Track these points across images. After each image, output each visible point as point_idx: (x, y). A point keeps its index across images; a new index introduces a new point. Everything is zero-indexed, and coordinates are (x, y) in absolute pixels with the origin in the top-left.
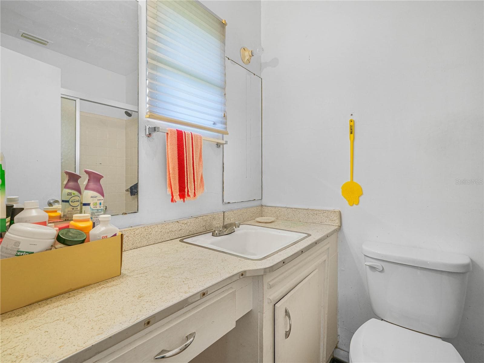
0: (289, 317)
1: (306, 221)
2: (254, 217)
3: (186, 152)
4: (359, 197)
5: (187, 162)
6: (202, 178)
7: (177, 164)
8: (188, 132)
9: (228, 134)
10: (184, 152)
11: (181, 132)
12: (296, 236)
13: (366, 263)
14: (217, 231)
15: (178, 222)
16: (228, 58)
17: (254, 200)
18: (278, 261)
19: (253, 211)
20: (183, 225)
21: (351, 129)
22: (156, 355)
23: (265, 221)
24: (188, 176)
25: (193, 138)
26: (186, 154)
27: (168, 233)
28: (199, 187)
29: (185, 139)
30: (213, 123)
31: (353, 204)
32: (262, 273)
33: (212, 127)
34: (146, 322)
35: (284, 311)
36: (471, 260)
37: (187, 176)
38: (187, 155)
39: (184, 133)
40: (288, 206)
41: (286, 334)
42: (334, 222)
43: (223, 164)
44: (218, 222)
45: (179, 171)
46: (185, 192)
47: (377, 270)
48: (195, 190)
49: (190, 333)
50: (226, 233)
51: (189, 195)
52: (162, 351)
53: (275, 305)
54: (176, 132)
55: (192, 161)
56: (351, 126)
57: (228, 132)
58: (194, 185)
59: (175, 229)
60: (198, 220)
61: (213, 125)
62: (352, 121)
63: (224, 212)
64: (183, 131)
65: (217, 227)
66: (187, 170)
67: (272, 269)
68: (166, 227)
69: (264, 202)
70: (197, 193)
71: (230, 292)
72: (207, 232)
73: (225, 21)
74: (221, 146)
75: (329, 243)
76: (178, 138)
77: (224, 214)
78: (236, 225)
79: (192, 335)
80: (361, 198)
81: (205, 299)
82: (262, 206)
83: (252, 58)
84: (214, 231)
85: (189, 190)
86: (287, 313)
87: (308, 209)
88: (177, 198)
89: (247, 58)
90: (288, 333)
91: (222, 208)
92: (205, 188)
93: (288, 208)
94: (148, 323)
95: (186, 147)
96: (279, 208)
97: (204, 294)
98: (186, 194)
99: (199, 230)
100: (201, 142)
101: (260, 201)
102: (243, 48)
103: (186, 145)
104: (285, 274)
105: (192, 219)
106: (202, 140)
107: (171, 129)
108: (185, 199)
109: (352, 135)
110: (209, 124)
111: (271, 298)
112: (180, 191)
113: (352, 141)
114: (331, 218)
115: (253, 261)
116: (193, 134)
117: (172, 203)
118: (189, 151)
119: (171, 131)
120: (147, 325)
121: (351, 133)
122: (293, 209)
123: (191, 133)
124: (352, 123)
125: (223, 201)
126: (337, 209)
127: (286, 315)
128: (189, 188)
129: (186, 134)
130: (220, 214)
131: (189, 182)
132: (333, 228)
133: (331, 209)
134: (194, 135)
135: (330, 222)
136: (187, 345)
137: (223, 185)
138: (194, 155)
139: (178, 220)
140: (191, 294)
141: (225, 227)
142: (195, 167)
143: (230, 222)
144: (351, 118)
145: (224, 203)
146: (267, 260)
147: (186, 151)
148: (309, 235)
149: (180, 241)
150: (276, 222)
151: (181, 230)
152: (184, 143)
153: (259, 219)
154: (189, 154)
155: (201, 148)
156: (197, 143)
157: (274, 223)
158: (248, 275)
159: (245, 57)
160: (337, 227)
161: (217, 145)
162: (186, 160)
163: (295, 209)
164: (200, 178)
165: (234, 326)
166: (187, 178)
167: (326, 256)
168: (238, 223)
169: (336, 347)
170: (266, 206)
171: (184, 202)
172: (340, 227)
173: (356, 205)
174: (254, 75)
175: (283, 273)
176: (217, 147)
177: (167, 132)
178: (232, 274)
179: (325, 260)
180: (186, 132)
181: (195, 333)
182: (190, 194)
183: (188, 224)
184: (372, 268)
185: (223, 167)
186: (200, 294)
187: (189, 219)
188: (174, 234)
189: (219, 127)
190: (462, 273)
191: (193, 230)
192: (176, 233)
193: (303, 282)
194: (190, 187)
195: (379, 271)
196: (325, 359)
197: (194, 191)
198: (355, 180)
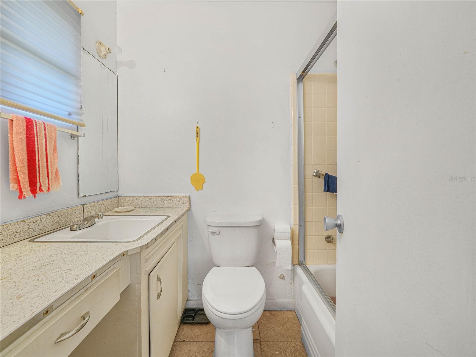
0: (161, 282)
1: (163, 206)
2: (111, 209)
3: (38, 143)
4: (202, 184)
5: (38, 154)
6: (57, 171)
7: (26, 155)
8: (39, 121)
9: (84, 126)
10: (35, 143)
11: (31, 120)
12: (159, 219)
13: (209, 231)
14: (76, 226)
15: (24, 221)
16: (84, 49)
17: (111, 192)
18: (151, 239)
19: (110, 203)
20: (31, 224)
21: (197, 134)
22: (56, 339)
23: (125, 210)
24: (41, 170)
25: (46, 128)
26: (38, 144)
27: (11, 235)
28: (53, 180)
29: (36, 128)
30: (68, 113)
31: (199, 189)
32: (139, 251)
33: (67, 118)
34: (45, 312)
35: (156, 278)
36: (263, 218)
37: (39, 169)
38: (39, 146)
39: (34, 122)
40: (146, 195)
41: (158, 296)
42: (185, 204)
43: (78, 156)
44: (78, 216)
45: (28, 164)
46: (36, 187)
47: (216, 233)
48: (49, 184)
49: (84, 313)
50: (87, 225)
51: (41, 190)
52: (61, 335)
53: (149, 275)
54: (25, 120)
55: (45, 153)
56: (197, 132)
57: (85, 125)
58: (48, 179)
59: (20, 229)
60: (50, 216)
61: (68, 116)
62: (198, 128)
63: (83, 206)
64: (33, 120)
65: (77, 221)
66: (39, 163)
67: (147, 246)
68: (8, 229)
69: (120, 193)
70: (51, 187)
71: (115, 271)
72: (61, 228)
73: (82, 11)
74: (76, 138)
75: (182, 221)
76: (26, 127)
77: (83, 207)
78: (100, 216)
79: (88, 313)
80: (204, 185)
81: (96, 280)
82: (119, 197)
83: (109, 54)
84: (73, 225)
85: (42, 185)
86: (159, 279)
87: (164, 196)
88: (28, 194)
89: (104, 53)
90: (159, 294)
91: (78, 202)
92: (61, 182)
93: (145, 197)
94: (47, 312)
95: (37, 137)
96: (137, 197)
97: (94, 277)
98: (38, 188)
99: (52, 227)
100: (55, 133)
101: (116, 193)
102: (99, 42)
103: (37, 135)
104: (156, 249)
105: (43, 216)
106: (57, 131)
107: (18, 115)
108: (36, 195)
109: (198, 138)
110: (63, 114)
111: (147, 269)
112: (30, 186)
113: (198, 143)
114: (183, 202)
115: (130, 243)
116: (46, 123)
117: (20, 200)
118: (42, 142)
119: (18, 118)
120: (46, 315)
121: (197, 136)
122: (151, 197)
123: (44, 122)
124: (198, 129)
125: (78, 194)
126: (188, 194)
127: (157, 280)
128: (42, 183)
129: (37, 122)
130: (75, 208)
131: (41, 175)
132: (185, 209)
133: (183, 194)
134: (47, 125)
135: (182, 204)
136: (84, 324)
137: (78, 178)
138: (48, 147)
139: (24, 219)
140: (82, 279)
141: (85, 220)
142: (49, 159)
143: (91, 215)
144: (197, 125)
145: (79, 197)
146: (142, 240)
147: (38, 141)
148: (169, 217)
149: (29, 241)
150: (135, 210)
151: (29, 229)
152: (35, 133)
153: (116, 209)
154: (42, 145)
155: (56, 140)
156: (51, 133)
157: (133, 211)
158: (129, 253)
159: (101, 51)
160: (187, 208)
161: (71, 136)
162: (38, 151)
163: (152, 197)
164: (55, 171)
165: (119, 300)
166: (39, 171)
167: (181, 231)
168: (101, 214)
169: (187, 300)
170: (123, 197)
171: (35, 198)
172: (190, 207)
173: (201, 190)
174: (110, 70)
175: (154, 248)
176: (71, 139)
177: (11, 119)
178: (115, 256)
179: (181, 234)
180: (36, 120)
181: (88, 312)
182: (43, 188)
183: (38, 222)
184: (213, 233)
185: (78, 160)
186: (91, 277)
187: (38, 216)
188: (19, 236)
189: (75, 118)
190: (258, 225)
191: (44, 228)
192: (22, 233)
193: (167, 253)
194: (43, 180)
195: (217, 235)
196: (181, 311)
197: (47, 185)
198: (200, 172)
